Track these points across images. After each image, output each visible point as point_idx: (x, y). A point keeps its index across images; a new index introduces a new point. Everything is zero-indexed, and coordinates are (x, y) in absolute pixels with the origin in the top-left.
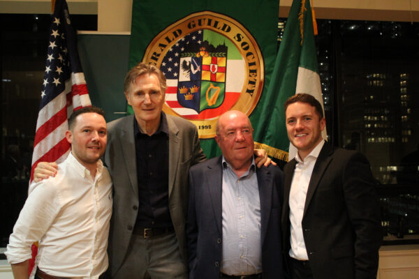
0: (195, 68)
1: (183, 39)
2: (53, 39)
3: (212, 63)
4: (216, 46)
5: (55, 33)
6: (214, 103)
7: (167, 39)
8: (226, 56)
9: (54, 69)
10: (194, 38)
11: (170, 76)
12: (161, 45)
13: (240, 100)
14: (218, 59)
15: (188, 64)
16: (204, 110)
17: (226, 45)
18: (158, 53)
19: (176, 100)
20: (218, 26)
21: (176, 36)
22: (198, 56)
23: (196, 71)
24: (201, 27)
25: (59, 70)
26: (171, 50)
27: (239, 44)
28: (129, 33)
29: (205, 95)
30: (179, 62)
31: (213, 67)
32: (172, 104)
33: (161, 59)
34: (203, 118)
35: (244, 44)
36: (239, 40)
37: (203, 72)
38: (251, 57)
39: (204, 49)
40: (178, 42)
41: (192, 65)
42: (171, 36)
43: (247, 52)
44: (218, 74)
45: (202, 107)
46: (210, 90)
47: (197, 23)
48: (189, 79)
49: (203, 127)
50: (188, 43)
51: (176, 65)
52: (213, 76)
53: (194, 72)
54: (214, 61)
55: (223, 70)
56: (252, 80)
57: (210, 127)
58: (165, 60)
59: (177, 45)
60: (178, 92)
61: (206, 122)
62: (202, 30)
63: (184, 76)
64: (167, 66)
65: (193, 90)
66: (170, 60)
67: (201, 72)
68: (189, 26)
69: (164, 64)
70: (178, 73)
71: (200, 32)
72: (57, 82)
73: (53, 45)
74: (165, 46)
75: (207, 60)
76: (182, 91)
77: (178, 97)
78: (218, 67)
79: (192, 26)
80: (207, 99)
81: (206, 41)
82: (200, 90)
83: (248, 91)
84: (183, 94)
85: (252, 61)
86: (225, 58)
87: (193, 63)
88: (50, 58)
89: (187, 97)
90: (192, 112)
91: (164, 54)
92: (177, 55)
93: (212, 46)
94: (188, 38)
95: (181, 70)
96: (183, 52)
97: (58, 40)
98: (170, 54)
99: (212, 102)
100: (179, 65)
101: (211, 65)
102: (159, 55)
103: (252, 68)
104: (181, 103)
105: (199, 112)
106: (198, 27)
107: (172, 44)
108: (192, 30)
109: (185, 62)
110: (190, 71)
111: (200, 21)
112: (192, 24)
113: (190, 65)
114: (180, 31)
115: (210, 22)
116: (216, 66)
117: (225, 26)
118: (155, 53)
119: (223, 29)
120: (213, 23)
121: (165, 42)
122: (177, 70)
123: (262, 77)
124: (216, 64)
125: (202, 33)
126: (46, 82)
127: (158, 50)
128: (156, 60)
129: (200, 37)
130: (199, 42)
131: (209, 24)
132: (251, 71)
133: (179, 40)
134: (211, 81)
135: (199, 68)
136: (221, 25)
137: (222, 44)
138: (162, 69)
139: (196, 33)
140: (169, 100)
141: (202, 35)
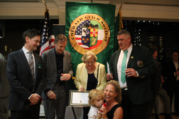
0: (88, 32)
1: (83, 22)
4: (95, 25)
6: (94, 44)
7: (78, 21)
8: (98, 28)
9: (46, 34)
10: (87, 22)
11: (79, 34)
12: (75, 24)
13: (102, 43)
14: (96, 29)
15: (85, 30)
16: (91, 46)
17: (98, 25)
18: (74, 26)
21: (81, 20)
22: (89, 28)
24: (90, 19)
26: (79, 25)
27: (102, 25)
30: (82, 29)
32: (80, 44)
33: (75, 28)
34: (91, 49)
35: (104, 25)
36: (102, 23)
37: (91, 34)
38: (106, 29)
39: (91, 26)
42: (79, 20)
43: (105, 27)
44: (95, 34)
45: (90, 45)
50: (85, 23)
51: (81, 30)
52: (94, 35)
53: (87, 34)
54: (94, 30)
55: (97, 33)
56: (106, 36)
58: (77, 28)
59: (81, 23)
60: (82, 40)
62: (90, 20)
66: (79, 28)
68: (85, 18)
69: (77, 30)
72: (47, 37)
73: (45, 26)
74: (77, 24)
75: (92, 30)
76: (83, 39)
82: (89, 40)
83: (105, 40)
84: (84, 41)
85: (106, 31)
87: (87, 30)
88: (45, 30)
89: (85, 42)
90: (87, 47)
92: (81, 27)
93: (93, 25)
94: (85, 21)
96: (83, 26)
98: (79, 27)
100: (82, 31)
102: (75, 27)
103: (106, 33)
104: (83, 43)
105: (89, 47)
107: (79, 23)
108: (87, 19)
109: (84, 30)
110: (86, 33)
111: (89, 17)
112: (86, 17)
114: (82, 19)
115: (93, 17)
117: (98, 18)
118: (73, 26)
120: (94, 18)
121: (77, 23)
122: (81, 32)
123: (109, 36)
126: (43, 38)
128: (74, 28)
129: (90, 22)
130: (89, 24)
131: (92, 18)
132: (106, 34)
133: (82, 22)
134: (93, 37)
135: (89, 33)
136: (96, 18)
137: (97, 24)
138: (76, 32)
139: (88, 20)
140: (78, 42)
141: (90, 21)
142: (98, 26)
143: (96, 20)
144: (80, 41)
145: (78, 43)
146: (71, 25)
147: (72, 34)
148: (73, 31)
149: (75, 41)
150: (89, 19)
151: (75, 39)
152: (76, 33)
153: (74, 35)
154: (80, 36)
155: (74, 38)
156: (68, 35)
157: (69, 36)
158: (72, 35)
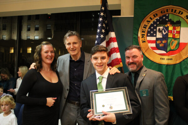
0: (165, 32)
1: (158, 18)
2: (101, 17)
3: (173, 29)
5: (102, 14)
6: (174, 48)
7: (151, 18)
8: (180, 26)
10: (164, 18)
11: (152, 35)
13: (187, 46)
14: (176, 27)
15: (161, 30)
18: (146, 25)
19: (155, 46)
20: (176, 12)
21: (155, 17)
22: (166, 26)
23: (165, 33)
25: (103, 31)
26: (152, 23)
27: (187, 20)
28: (133, 16)
29: (170, 44)
30: (156, 29)
31: (174, 31)
32: (153, 48)
33: (148, 27)
34: (169, 55)
36: (187, 18)
37: (169, 33)
39: (169, 23)
40: (156, 20)
41: (163, 31)
44: (176, 35)
45: (168, 50)
46: (172, 42)
47: (166, 11)
48: (162, 37)
49: (169, 59)
50: (161, 20)
51: (155, 30)
52: (174, 35)
53: (164, 33)
54: (174, 29)
55: (179, 32)
57: (172, 59)
58: (150, 28)
59: (155, 21)
60: (156, 43)
61: (170, 57)
62: (169, 14)
63: (159, 35)
64: (151, 31)
65: (164, 42)
66: (152, 28)
67: (168, 33)
68: (162, 12)
69: (149, 30)
70: (156, 34)
71: (167, 15)
72: (102, 36)
73: (101, 19)
74: (149, 22)
75: (171, 28)
76: (158, 42)
77: (156, 45)
78: (176, 31)
79: (163, 13)
80: (171, 46)
81: (170, 19)
82: (167, 42)
84: (159, 44)
86: (180, 27)
87: (164, 29)
88: (100, 25)
90: (164, 52)
91: (149, 25)
92: (155, 25)
93: (173, 21)
95: (158, 33)
96: (158, 24)
97: (103, 17)
98: (152, 25)
99: (173, 47)
100: (156, 30)
101: (173, 30)
102: (147, 26)
104: (158, 48)
105: (167, 52)
106: (166, 13)
107: (153, 21)
109: (159, 29)
110: (162, 33)
112: (163, 11)
113: (162, 30)
114: (157, 15)
115: (172, 10)
116: (175, 31)
117: (180, 12)
118: (145, 25)
119: (179, 13)
120: (174, 11)
121: (150, 20)
124: (175, 30)
125: (169, 15)
126: (97, 37)
127: (146, 24)
128: (146, 28)
130: (167, 20)
131: (172, 11)
133: (156, 18)
134: (173, 38)
135: (167, 32)
136: (178, 11)
137: (178, 20)
138: (148, 32)
139: (165, 16)
140: (151, 46)
141: (168, 16)
142: (181, 22)
143: (178, 14)
144: (154, 45)
145: (150, 48)
146: (142, 24)
147: (142, 35)
148: (144, 32)
149: (147, 45)
150: (167, 13)
151: (147, 42)
152: (149, 35)
153: (145, 36)
154: (154, 39)
155: (146, 40)
156: (137, 36)
157: (139, 37)
158: (142, 37)
